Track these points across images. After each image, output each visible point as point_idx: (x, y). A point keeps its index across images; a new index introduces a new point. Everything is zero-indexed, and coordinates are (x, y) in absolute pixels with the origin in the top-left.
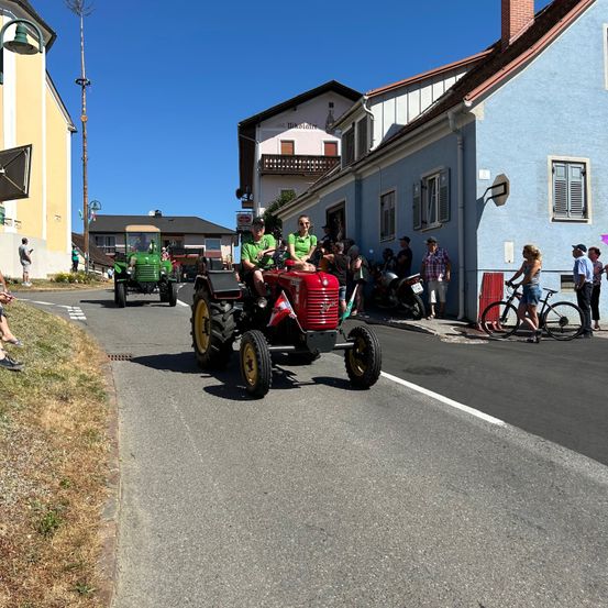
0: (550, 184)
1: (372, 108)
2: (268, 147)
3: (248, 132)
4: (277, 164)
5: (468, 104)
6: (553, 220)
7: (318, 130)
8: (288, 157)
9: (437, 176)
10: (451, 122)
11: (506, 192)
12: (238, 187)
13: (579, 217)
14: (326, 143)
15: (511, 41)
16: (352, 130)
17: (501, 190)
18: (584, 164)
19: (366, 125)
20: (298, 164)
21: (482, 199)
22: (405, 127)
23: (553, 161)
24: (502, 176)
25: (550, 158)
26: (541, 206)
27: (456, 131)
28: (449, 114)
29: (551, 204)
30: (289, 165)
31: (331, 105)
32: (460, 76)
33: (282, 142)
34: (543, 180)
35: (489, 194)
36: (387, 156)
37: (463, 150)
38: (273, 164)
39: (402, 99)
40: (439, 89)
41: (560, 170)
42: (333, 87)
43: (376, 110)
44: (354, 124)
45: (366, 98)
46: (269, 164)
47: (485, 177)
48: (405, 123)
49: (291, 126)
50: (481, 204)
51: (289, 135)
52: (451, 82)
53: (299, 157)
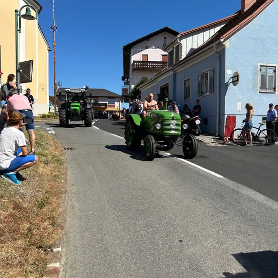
0: (259, 76)
1: (182, 41)
2: (136, 57)
3: (127, 51)
4: (140, 65)
5: (222, 40)
6: (260, 92)
7: (159, 49)
8: (145, 62)
9: (209, 72)
10: (214, 48)
11: (238, 80)
12: (123, 75)
13: (272, 91)
14: (163, 55)
15: (245, 10)
16: (173, 51)
17: (236, 79)
18: (275, 67)
19: (179, 48)
20: (149, 65)
21: (228, 82)
22: (196, 49)
23: (260, 66)
24: (237, 73)
25: (259, 64)
26: (255, 86)
27: (217, 52)
28: (214, 45)
29: (259, 85)
30: (145, 66)
31: (165, 38)
32: (222, 26)
33: (143, 55)
34: (255, 74)
35: (231, 81)
36: (187, 63)
37: (220, 61)
38: (138, 65)
39: (195, 37)
40: (213, 32)
41: (264, 70)
42: (166, 30)
43: (183, 42)
44: (173, 48)
45: (179, 36)
46: (137, 65)
47: (229, 73)
48: (196, 48)
49: (147, 48)
50: (227, 85)
51: (145, 52)
52: (218, 29)
53: (150, 62)
